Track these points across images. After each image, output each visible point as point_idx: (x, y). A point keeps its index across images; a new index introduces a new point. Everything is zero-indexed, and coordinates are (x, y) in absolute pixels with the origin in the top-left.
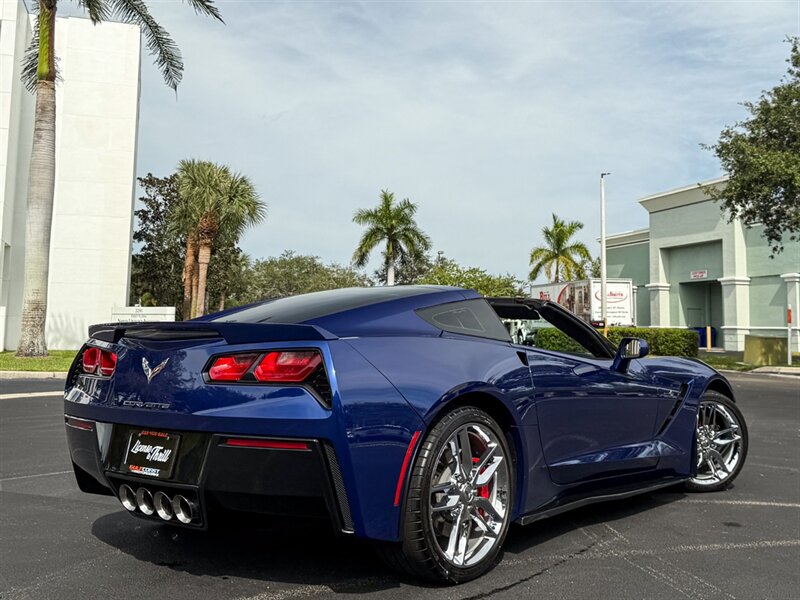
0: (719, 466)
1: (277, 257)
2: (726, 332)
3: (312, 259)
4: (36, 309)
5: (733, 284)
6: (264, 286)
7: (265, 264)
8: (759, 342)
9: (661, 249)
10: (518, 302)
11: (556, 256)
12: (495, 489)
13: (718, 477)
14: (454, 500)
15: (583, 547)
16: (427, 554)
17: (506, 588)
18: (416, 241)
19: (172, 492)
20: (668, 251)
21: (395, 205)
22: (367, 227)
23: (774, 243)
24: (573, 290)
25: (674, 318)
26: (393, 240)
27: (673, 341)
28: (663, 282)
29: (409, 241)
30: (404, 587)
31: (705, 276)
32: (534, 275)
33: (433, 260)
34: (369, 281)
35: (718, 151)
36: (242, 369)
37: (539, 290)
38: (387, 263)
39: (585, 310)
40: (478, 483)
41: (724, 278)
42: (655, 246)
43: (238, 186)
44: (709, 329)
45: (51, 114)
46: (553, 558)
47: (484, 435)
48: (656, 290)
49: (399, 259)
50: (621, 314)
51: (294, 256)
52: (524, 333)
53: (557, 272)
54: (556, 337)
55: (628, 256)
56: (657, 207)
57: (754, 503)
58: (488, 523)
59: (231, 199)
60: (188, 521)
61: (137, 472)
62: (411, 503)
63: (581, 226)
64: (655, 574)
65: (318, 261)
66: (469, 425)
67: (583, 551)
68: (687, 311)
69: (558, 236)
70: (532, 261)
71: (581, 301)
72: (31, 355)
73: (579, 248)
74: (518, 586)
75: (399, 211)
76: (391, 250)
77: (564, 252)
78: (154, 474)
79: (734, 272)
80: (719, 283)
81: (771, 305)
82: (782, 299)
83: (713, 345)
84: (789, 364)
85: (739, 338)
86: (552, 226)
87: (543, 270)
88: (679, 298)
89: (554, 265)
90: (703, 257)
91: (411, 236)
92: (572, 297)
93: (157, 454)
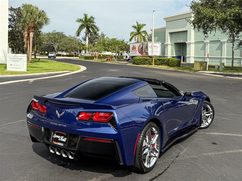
0: (206, 121)
1: (51, 32)
2: (187, 58)
3: (62, 33)
5: (190, 44)
6: (47, 41)
7: (47, 34)
8: (199, 63)
10: (154, 80)
11: (138, 34)
13: (206, 125)
14: (147, 150)
15: (177, 155)
16: (141, 167)
17: (162, 173)
18: (95, 28)
19: (67, 150)
20: (171, 34)
21: (88, 17)
22: (80, 24)
23: (206, 35)
24: (143, 45)
25: (172, 53)
26: (88, 28)
27: (173, 62)
28: (169, 43)
29: (93, 29)
31: (182, 41)
32: (131, 40)
33: (100, 34)
34: (80, 40)
35: (191, 7)
36: (89, 116)
37: (133, 45)
38: (86, 35)
39: (146, 51)
40: (153, 143)
41: (188, 42)
42: (168, 32)
43: (41, 13)
44: (182, 57)
46: (170, 160)
47: (154, 130)
48: (167, 45)
49: (89, 34)
50: (157, 52)
51: (56, 32)
52: (128, 57)
53: (138, 39)
54: (139, 60)
55: (160, 35)
56: (169, 20)
57: (217, 134)
58: (154, 153)
59: (39, 17)
60: (73, 158)
61: (56, 144)
63: (145, 25)
64: (200, 166)
65: (64, 33)
66: (151, 128)
67: (177, 156)
68: (176, 51)
69: (138, 28)
70: (130, 35)
71: (145, 48)
73: (144, 32)
74: (164, 172)
75: (90, 19)
76: (87, 31)
77: (140, 33)
78: (62, 145)
79: (190, 40)
80: (186, 43)
81: (201, 50)
82: (204, 48)
83: (183, 61)
84: (207, 70)
85: (191, 59)
86: (136, 25)
87: (134, 38)
88: (173, 47)
89: (137, 37)
90: (181, 35)
91: (93, 27)
92: (143, 47)
93: (62, 139)
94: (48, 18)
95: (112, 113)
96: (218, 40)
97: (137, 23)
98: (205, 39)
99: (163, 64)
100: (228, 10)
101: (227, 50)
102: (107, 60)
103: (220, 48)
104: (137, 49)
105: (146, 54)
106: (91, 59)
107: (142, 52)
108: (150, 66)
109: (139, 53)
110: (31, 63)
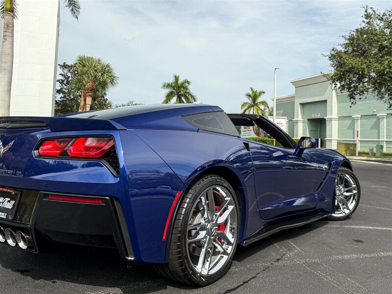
0: (345, 206)
2: (327, 141)
5: (331, 120)
8: (343, 145)
9: (300, 104)
10: (242, 116)
11: (253, 106)
12: (229, 225)
13: (345, 213)
14: (202, 234)
15: (279, 257)
16: (184, 270)
17: (235, 289)
19: (15, 229)
20: (303, 105)
21: (180, 82)
22: (168, 91)
23: (352, 100)
25: (304, 134)
26: (179, 97)
28: (300, 118)
29: (187, 98)
30: (170, 288)
31: (319, 116)
35: (330, 57)
36: (60, 149)
40: (218, 222)
41: (327, 117)
42: (297, 102)
43: (105, 68)
44: (320, 140)
45: (11, 29)
46: (261, 265)
47: (223, 193)
48: (297, 122)
53: (253, 113)
55: (286, 106)
56: (298, 84)
57: (365, 227)
58: (224, 247)
59: (102, 75)
60: (25, 248)
62: (174, 238)
63: (264, 93)
64: (324, 277)
66: (214, 187)
67: (279, 260)
68: (310, 131)
69: (254, 97)
70: (242, 108)
73: (264, 103)
74: (242, 287)
75: (183, 84)
76: (178, 101)
77: (256, 104)
78: (3, 217)
79: (331, 114)
80: (325, 119)
81: (347, 129)
82: (352, 126)
83: (321, 147)
84: (357, 155)
85: (333, 144)
86: (251, 92)
87: (247, 112)
88: (307, 125)
89: (252, 110)
90: (319, 107)
91: (187, 95)
93: (6, 203)
94: (116, 75)
95: (111, 138)
96: (374, 114)
97: (252, 90)
100: (386, 58)
101: (387, 129)
103: (377, 126)
104: (251, 128)
107: (259, 133)
109: (255, 134)
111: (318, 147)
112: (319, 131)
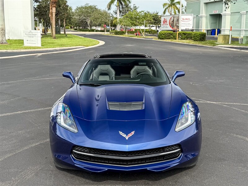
2: (222, 31)
3: (95, 6)
4: (2, 30)
5: (225, 15)
6: (80, 15)
7: (80, 8)
8: (222, 36)
9: (204, 3)
11: (171, 6)
18: (126, 1)
20: (206, 4)
24: (174, 18)
25: (207, 26)
26: (119, 1)
27: (196, 36)
28: (204, 14)
29: (124, 1)
31: (217, 12)
32: (164, 13)
33: (132, 7)
34: (111, 14)
37: (164, 18)
38: (117, 9)
39: (177, 25)
41: (223, 13)
42: (202, 2)
48: (202, 17)
49: (121, 7)
50: (189, 25)
51: (89, 5)
52: (159, 31)
53: (171, 11)
54: (164, 34)
65: (96, 7)
68: (211, 24)
71: (176, 22)
72: (2, 43)
73: (179, 3)
76: (118, 4)
77: (174, 4)
80: (221, 14)
87: (167, 10)
88: (209, 19)
89: (170, 8)
90: (217, 6)
92: (174, 20)
98: (225, 10)
99: (188, 38)
102: (137, 34)
104: (168, 23)
105: (177, 28)
106: (120, 34)
107: (173, 26)
108: (174, 41)
109: (171, 27)
110: (55, 38)
111: (215, 35)
112: (218, 23)
